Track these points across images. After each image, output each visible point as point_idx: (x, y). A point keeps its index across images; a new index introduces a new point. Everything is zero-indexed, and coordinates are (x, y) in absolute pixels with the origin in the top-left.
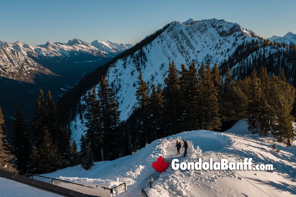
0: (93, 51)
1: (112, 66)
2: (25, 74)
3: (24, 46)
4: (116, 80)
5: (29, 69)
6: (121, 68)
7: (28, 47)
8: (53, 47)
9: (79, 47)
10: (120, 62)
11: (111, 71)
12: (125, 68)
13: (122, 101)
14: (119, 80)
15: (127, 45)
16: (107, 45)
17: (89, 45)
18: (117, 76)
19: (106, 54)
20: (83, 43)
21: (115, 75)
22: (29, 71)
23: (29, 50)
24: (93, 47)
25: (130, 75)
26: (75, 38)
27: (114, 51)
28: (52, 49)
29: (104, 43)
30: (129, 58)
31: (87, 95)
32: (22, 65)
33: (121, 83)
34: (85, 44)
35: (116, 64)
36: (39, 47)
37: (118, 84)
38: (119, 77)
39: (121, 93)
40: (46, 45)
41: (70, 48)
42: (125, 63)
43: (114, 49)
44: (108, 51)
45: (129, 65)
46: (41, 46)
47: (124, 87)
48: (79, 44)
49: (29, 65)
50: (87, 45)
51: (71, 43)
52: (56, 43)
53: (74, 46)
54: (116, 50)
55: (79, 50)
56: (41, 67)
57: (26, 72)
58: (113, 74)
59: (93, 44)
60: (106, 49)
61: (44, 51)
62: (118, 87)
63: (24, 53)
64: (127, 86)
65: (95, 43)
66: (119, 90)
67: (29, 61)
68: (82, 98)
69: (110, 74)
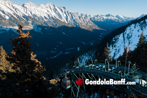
0: (116, 19)
1: (129, 27)
2: (88, 26)
3: (89, 16)
4: (130, 33)
5: (90, 24)
6: (133, 28)
7: (90, 16)
8: (100, 17)
9: (110, 17)
10: (133, 25)
11: (128, 29)
12: (135, 28)
13: (132, 42)
14: (131, 33)
15: (131, 18)
16: (122, 17)
17: (114, 17)
18: (131, 31)
19: (121, 21)
20: (112, 16)
21: (130, 31)
22: (90, 25)
23: (91, 17)
24: (116, 18)
25: (137, 31)
26: (109, 14)
27: (125, 20)
28: (99, 18)
29: (121, 17)
30: (137, 24)
31: (116, 37)
32: (88, 23)
33: (132, 34)
34: (113, 16)
35: (131, 26)
36: (94, 17)
37: (131, 35)
38: (131, 32)
39: (132, 39)
40: (97, 16)
41: (107, 17)
42: (135, 26)
43: (125, 19)
44: (122, 20)
45: (137, 27)
46: (95, 16)
47: (133, 36)
48: (110, 16)
49: (90, 23)
50: (113, 17)
51: (107, 16)
52: (101, 15)
53: (108, 17)
54: (126, 20)
55: (110, 19)
56: (94, 24)
57: (89, 26)
58: (129, 30)
59: (116, 16)
60: (121, 19)
61: (96, 18)
62: (131, 36)
63: (89, 18)
64: (135, 36)
65: (117, 16)
66: (131, 37)
67: (90, 22)
68: (113, 39)
69: (127, 30)
